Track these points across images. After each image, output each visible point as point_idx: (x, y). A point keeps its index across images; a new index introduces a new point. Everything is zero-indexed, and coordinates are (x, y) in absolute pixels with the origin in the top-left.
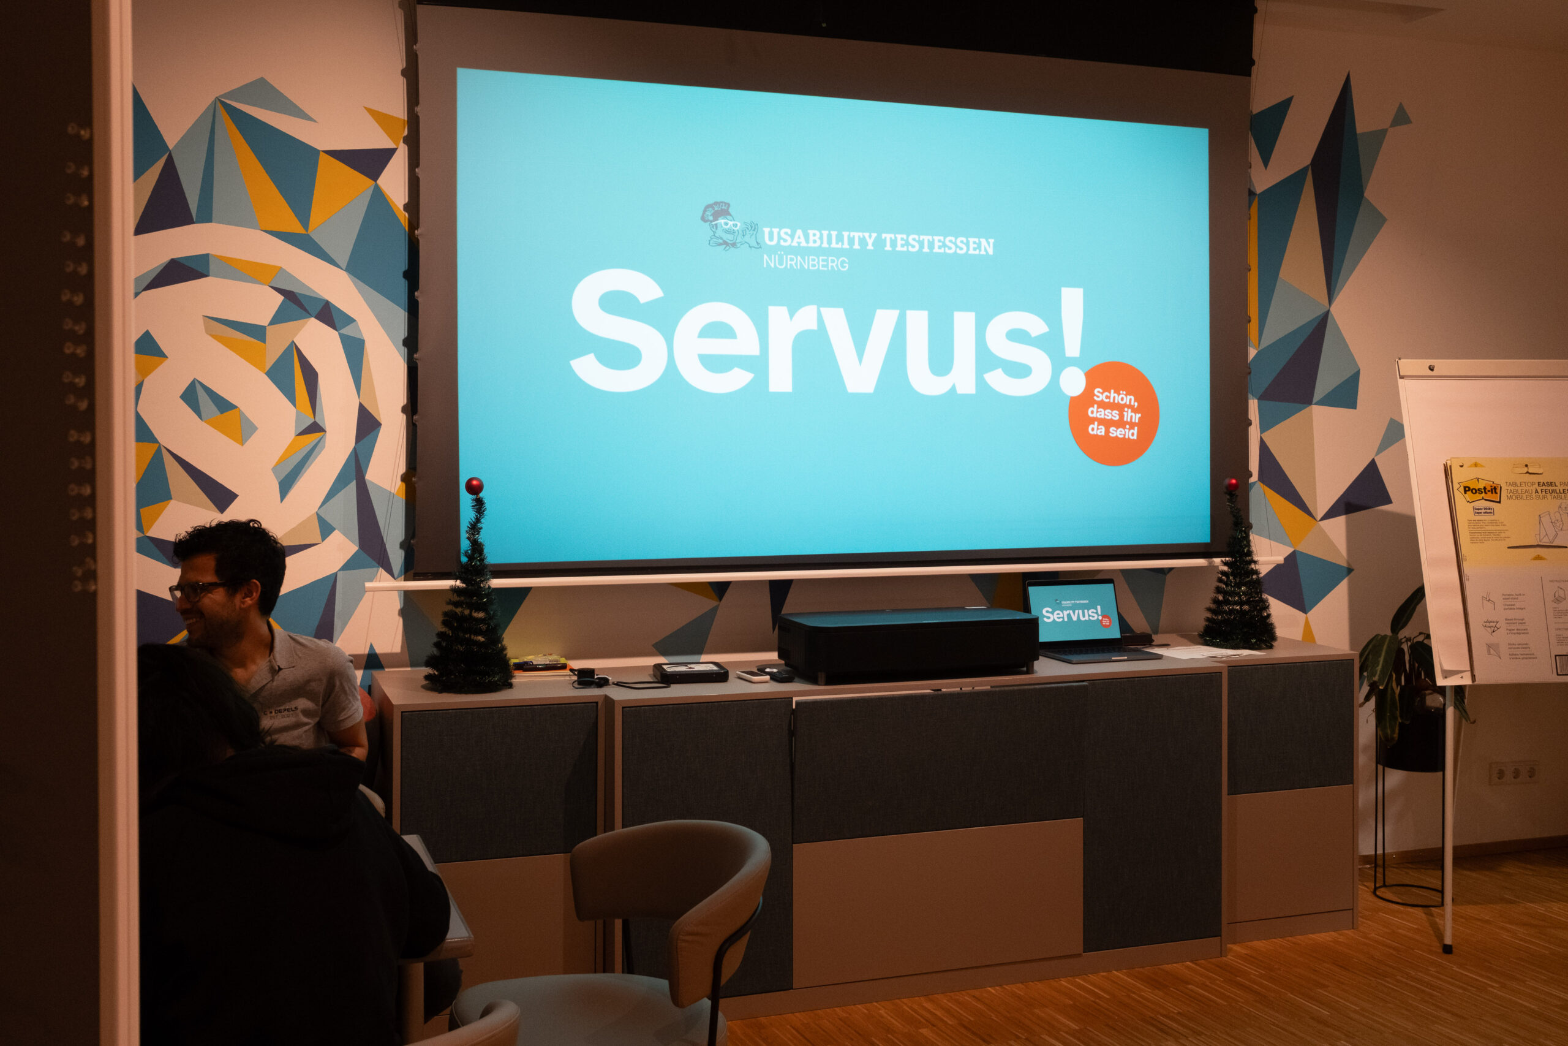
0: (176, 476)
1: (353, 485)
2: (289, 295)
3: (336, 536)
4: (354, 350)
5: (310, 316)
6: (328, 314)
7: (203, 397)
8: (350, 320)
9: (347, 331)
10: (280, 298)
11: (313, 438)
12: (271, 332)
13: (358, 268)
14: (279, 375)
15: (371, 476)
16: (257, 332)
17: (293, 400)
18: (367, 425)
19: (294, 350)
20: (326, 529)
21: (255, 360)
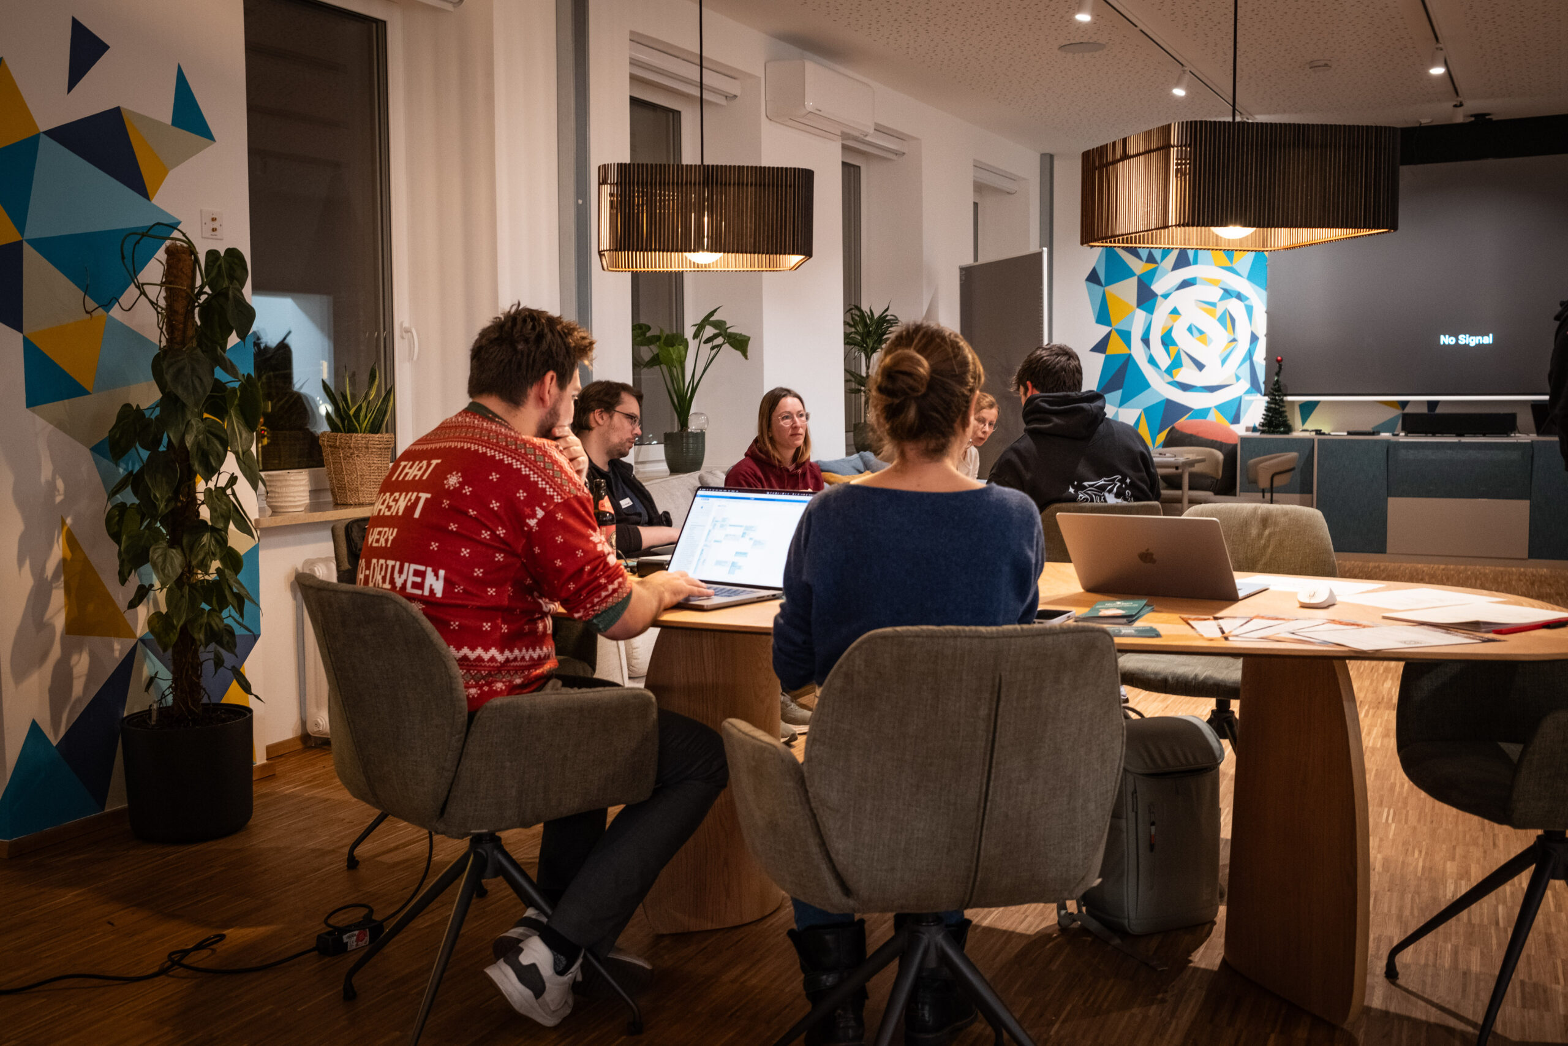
0: (1185, 360)
1: (1248, 363)
2: (1226, 291)
3: (1242, 381)
4: (1249, 310)
5: (1232, 297)
6: (1239, 296)
7: (1194, 329)
8: (1247, 299)
9: (1247, 302)
10: (1222, 291)
11: (1234, 343)
12: (1219, 305)
13: (1251, 277)
14: (1221, 320)
15: (1255, 359)
16: (1214, 305)
17: (1226, 329)
18: (1254, 338)
19: (1226, 311)
20: (1238, 378)
21: (1212, 314)
